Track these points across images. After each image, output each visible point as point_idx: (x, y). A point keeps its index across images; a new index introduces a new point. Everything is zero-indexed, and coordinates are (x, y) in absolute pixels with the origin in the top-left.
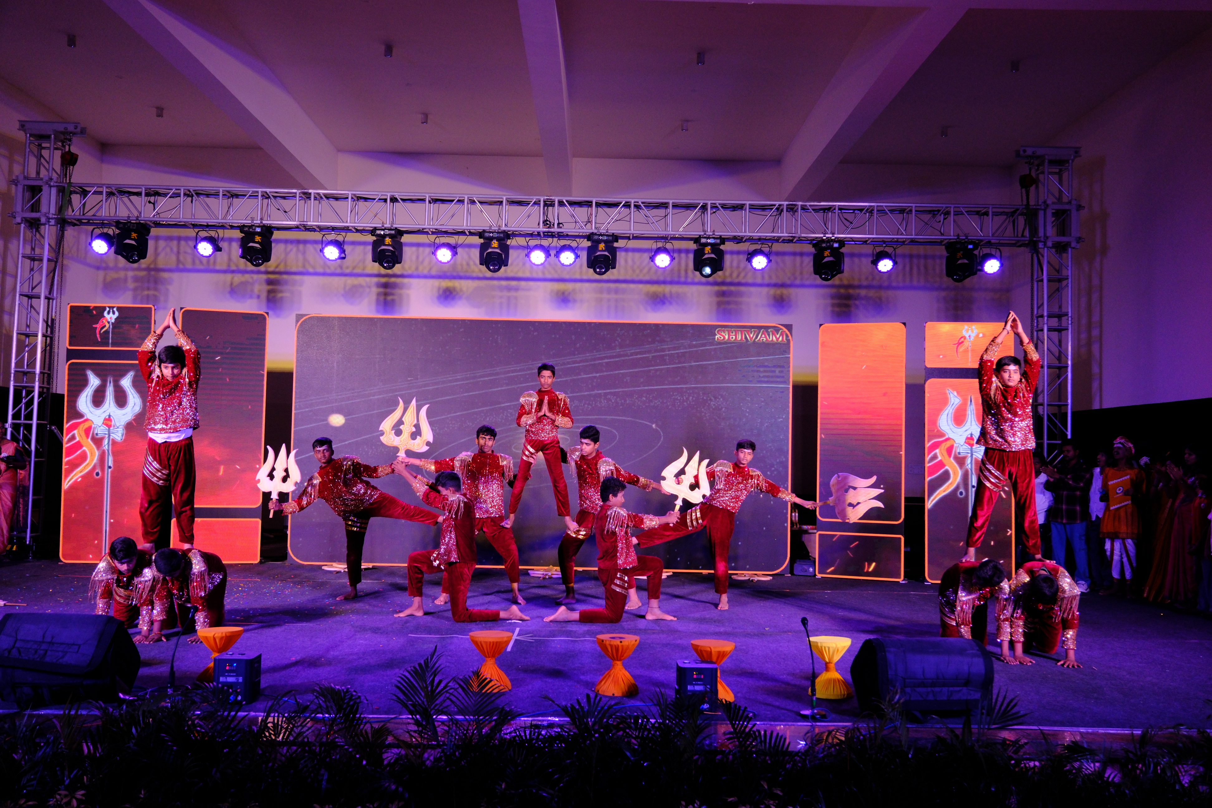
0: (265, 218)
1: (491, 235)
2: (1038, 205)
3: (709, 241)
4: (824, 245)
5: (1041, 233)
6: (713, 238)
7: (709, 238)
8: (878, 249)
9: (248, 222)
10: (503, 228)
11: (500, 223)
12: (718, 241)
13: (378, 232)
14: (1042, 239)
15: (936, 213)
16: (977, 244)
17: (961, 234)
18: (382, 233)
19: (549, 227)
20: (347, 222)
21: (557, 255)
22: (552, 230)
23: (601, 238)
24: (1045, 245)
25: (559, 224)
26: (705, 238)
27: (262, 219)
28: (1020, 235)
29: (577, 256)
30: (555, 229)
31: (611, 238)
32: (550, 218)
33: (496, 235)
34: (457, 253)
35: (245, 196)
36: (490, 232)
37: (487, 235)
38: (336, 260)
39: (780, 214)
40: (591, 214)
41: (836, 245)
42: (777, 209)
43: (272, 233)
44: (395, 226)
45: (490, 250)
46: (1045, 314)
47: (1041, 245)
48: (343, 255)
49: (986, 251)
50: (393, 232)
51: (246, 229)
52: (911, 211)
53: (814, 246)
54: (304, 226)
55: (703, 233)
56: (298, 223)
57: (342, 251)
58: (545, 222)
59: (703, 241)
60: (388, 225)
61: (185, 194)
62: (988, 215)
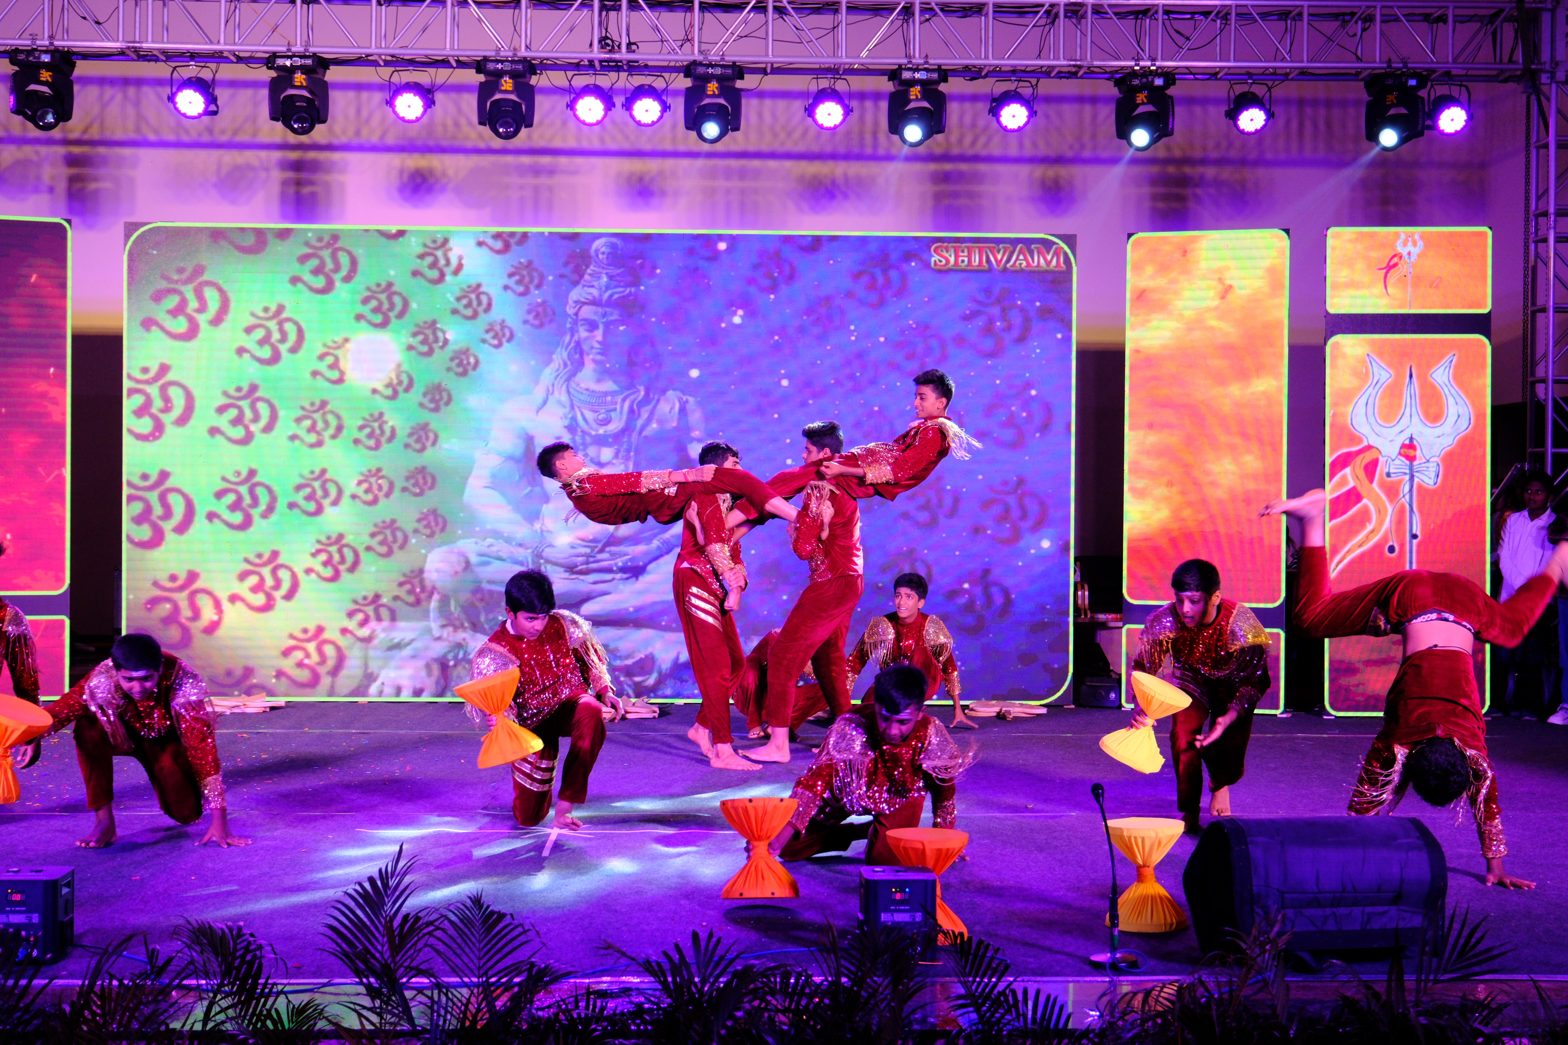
0: (59, 35)
1: (499, 66)
3: (917, 75)
4: (1136, 82)
5: (1545, 56)
6: (926, 69)
7: (917, 70)
8: (1239, 89)
9: (24, 43)
10: (523, 53)
11: (515, 43)
12: (935, 76)
13: (280, 62)
14: (1547, 67)
15: (1347, 18)
16: (1423, 79)
17: (1394, 58)
18: (288, 63)
19: (610, 51)
20: (219, 42)
21: (628, 106)
22: (616, 56)
23: (710, 70)
24: (1552, 77)
25: (629, 44)
26: (909, 69)
27: (51, 37)
28: (1506, 59)
29: (665, 107)
30: (623, 55)
31: (729, 71)
32: (613, 33)
33: (507, 67)
34: (433, 103)
36: (497, 61)
37: (491, 66)
38: (200, 116)
39: (1053, 23)
40: (692, 26)
41: (1159, 82)
42: (1048, 12)
43: (73, 66)
44: (312, 50)
45: (498, 96)
46: (1552, 210)
47: (1544, 78)
48: (213, 108)
49: (1442, 90)
50: (309, 62)
51: (22, 57)
52: (1300, 14)
53: (1118, 83)
54: (136, 51)
55: (905, 61)
56: (124, 45)
57: (211, 99)
58: (604, 42)
59: (906, 75)
60: (298, 48)
62: (1445, 22)
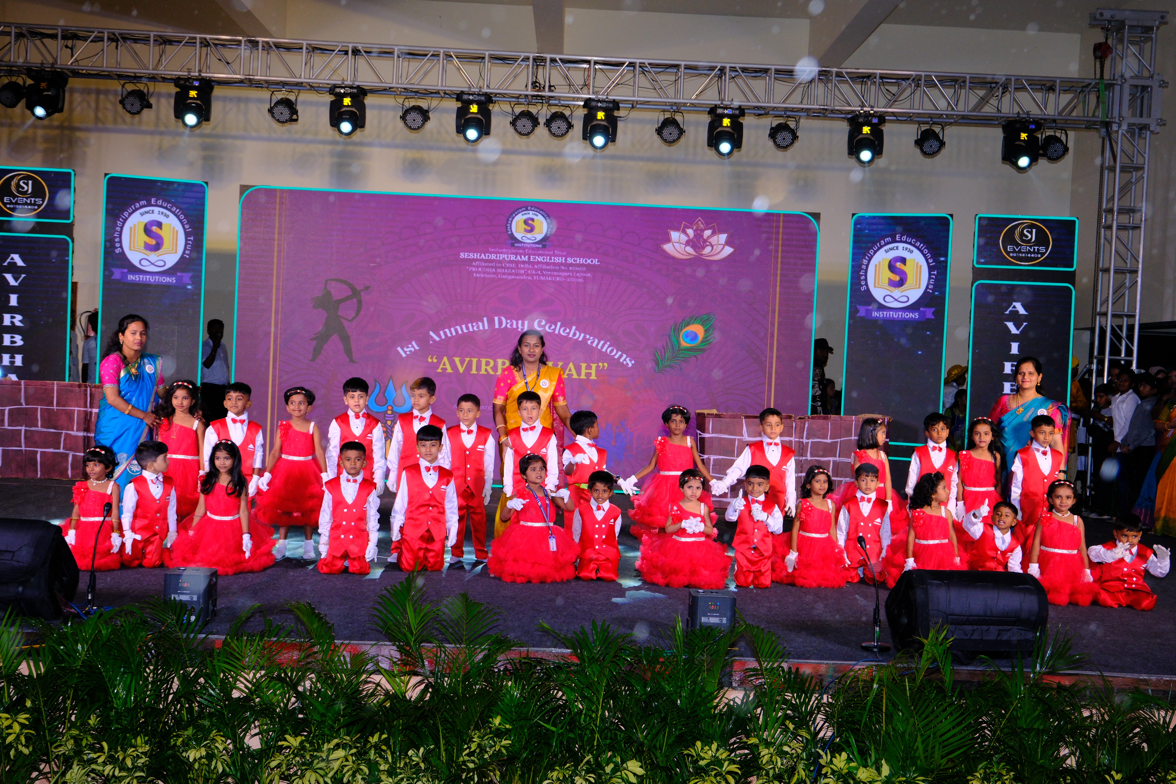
0: (204, 70)
1: (471, 97)
2: (1114, 80)
3: (726, 112)
4: (861, 120)
5: (1116, 113)
6: (731, 108)
7: (727, 108)
9: (184, 74)
10: (485, 90)
11: (481, 84)
12: (737, 112)
13: (337, 90)
14: (1117, 120)
15: (993, 85)
16: (1040, 124)
17: (1021, 111)
18: (342, 91)
19: (538, 91)
20: (300, 78)
22: (542, 94)
23: (599, 104)
24: (1120, 127)
25: (550, 86)
26: (721, 108)
27: (200, 71)
28: (1090, 115)
30: (547, 93)
31: (611, 105)
32: (540, 79)
33: (475, 98)
35: (181, 42)
36: (469, 94)
39: (811, 82)
40: (589, 76)
41: (875, 121)
43: (212, 88)
44: (357, 84)
47: (1115, 127)
48: (295, 117)
49: (1050, 133)
50: (355, 91)
51: (182, 82)
52: (964, 82)
53: (850, 121)
56: (243, 77)
58: (535, 85)
59: (719, 111)
60: (348, 83)
61: (109, 39)
62: (1054, 90)
